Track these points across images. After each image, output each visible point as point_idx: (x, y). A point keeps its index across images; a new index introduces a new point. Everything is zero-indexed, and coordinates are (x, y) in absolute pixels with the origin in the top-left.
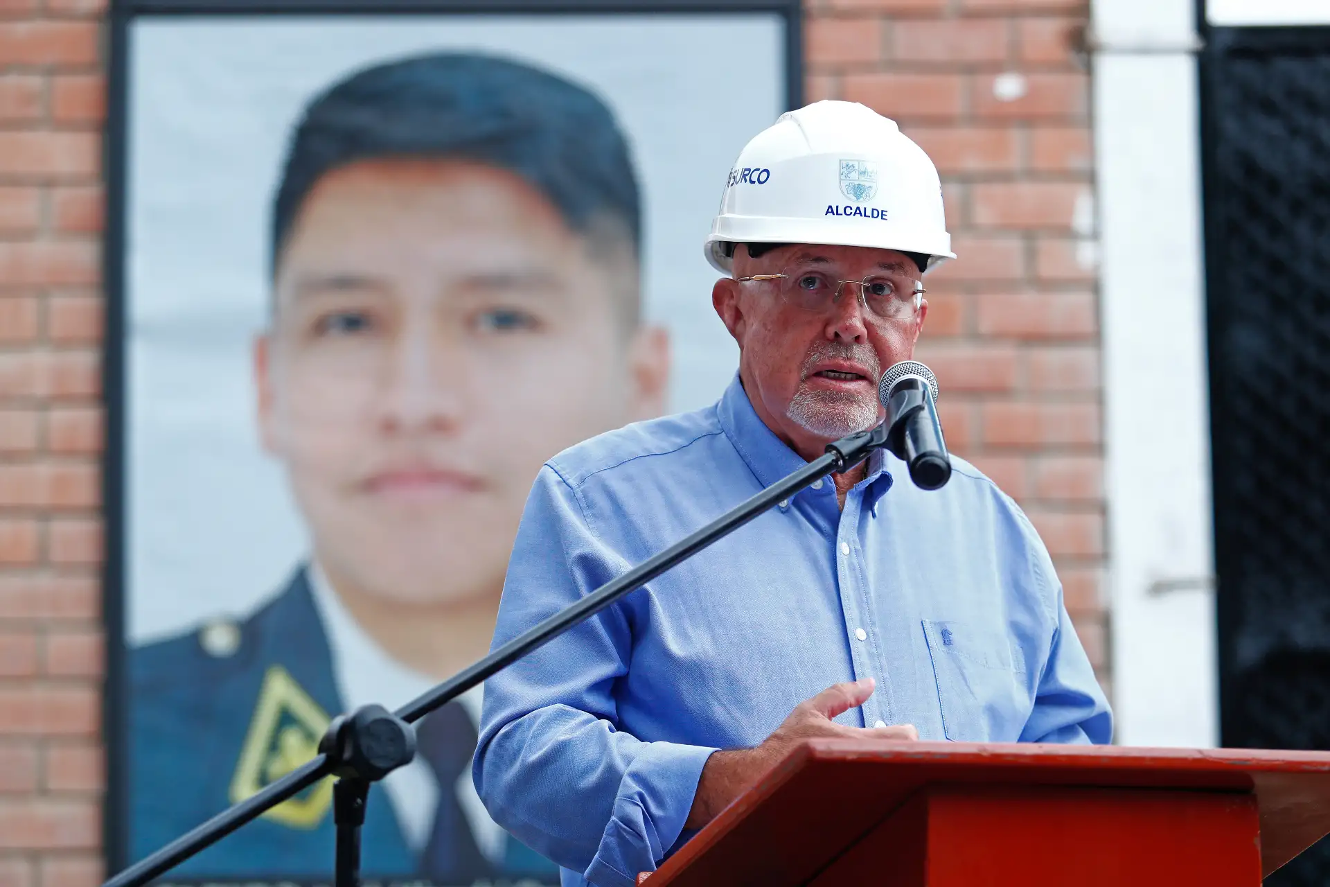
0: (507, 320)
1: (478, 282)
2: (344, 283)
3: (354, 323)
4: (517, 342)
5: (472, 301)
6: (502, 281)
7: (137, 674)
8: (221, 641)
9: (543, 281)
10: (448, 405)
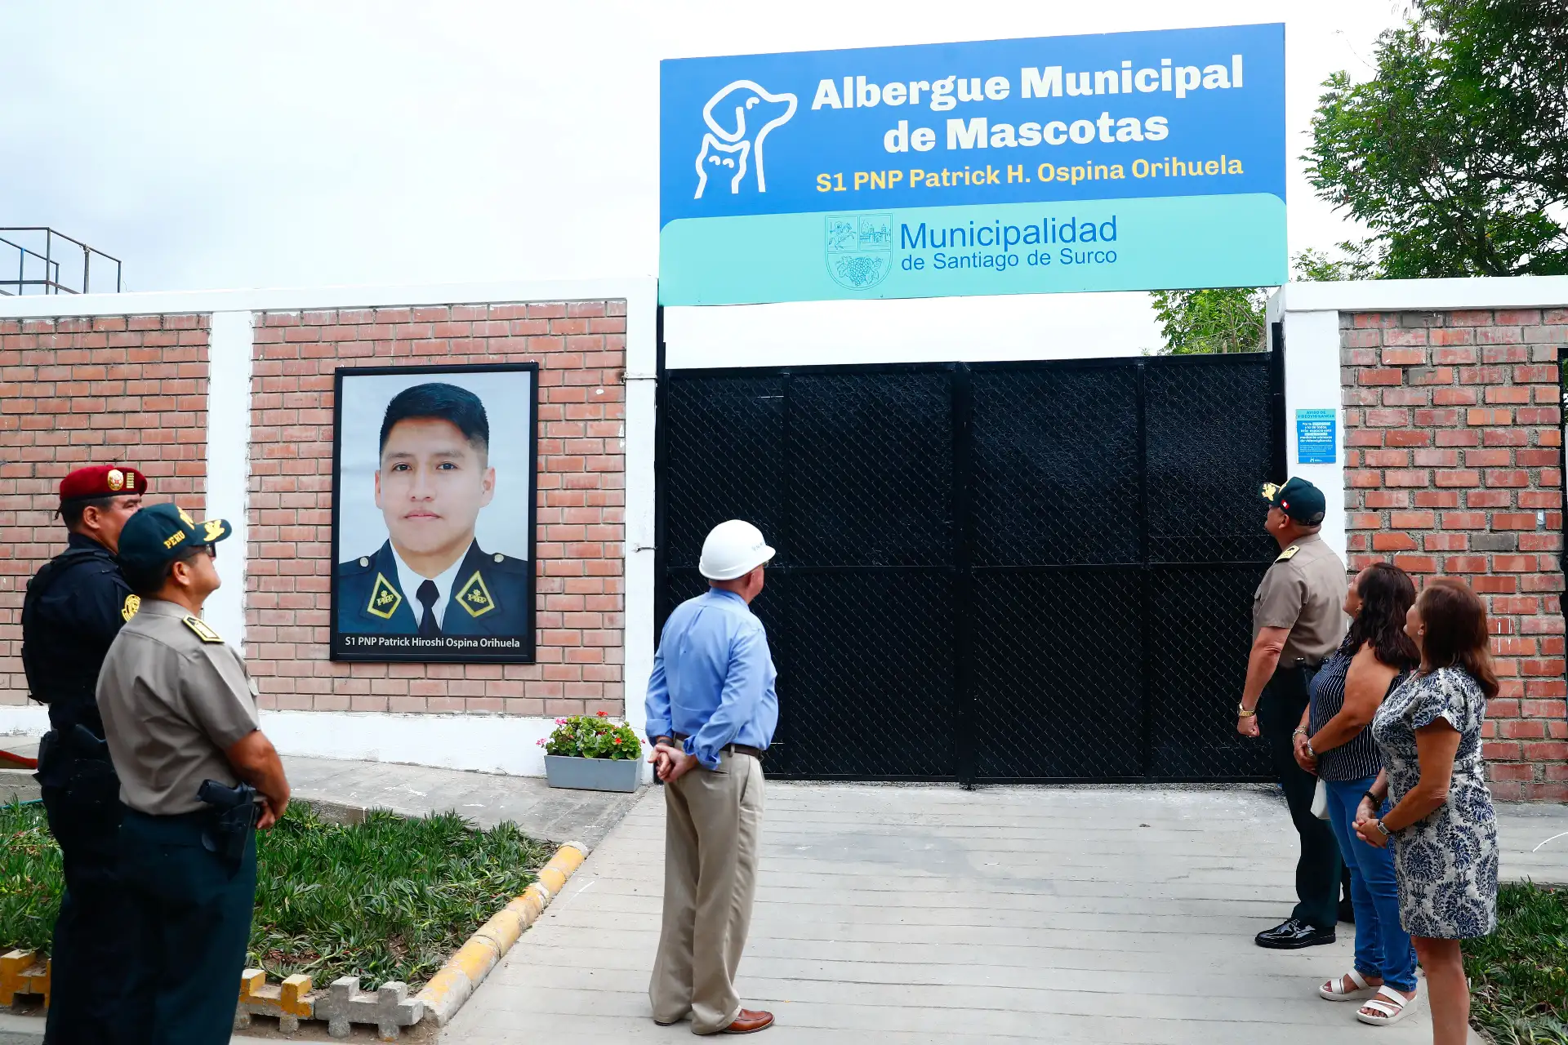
0: (448, 466)
1: (439, 455)
2: (401, 455)
3: (404, 467)
4: (451, 472)
5: (438, 461)
6: (447, 454)
7: (342, 573)
8: (364, 563)
9: (459, 454)
10: (429, 493)
